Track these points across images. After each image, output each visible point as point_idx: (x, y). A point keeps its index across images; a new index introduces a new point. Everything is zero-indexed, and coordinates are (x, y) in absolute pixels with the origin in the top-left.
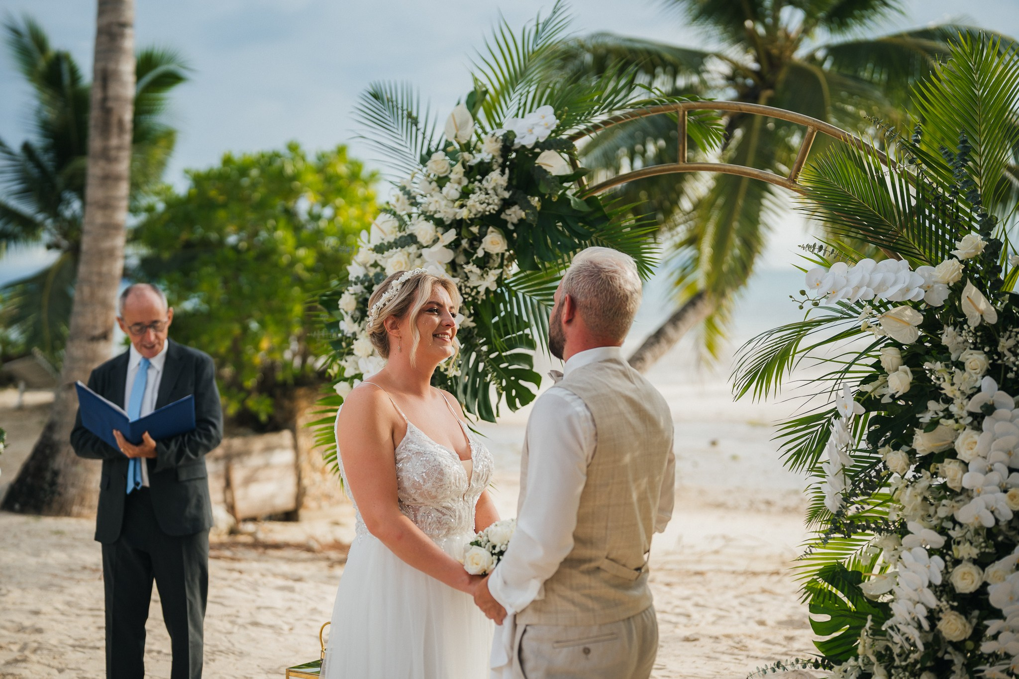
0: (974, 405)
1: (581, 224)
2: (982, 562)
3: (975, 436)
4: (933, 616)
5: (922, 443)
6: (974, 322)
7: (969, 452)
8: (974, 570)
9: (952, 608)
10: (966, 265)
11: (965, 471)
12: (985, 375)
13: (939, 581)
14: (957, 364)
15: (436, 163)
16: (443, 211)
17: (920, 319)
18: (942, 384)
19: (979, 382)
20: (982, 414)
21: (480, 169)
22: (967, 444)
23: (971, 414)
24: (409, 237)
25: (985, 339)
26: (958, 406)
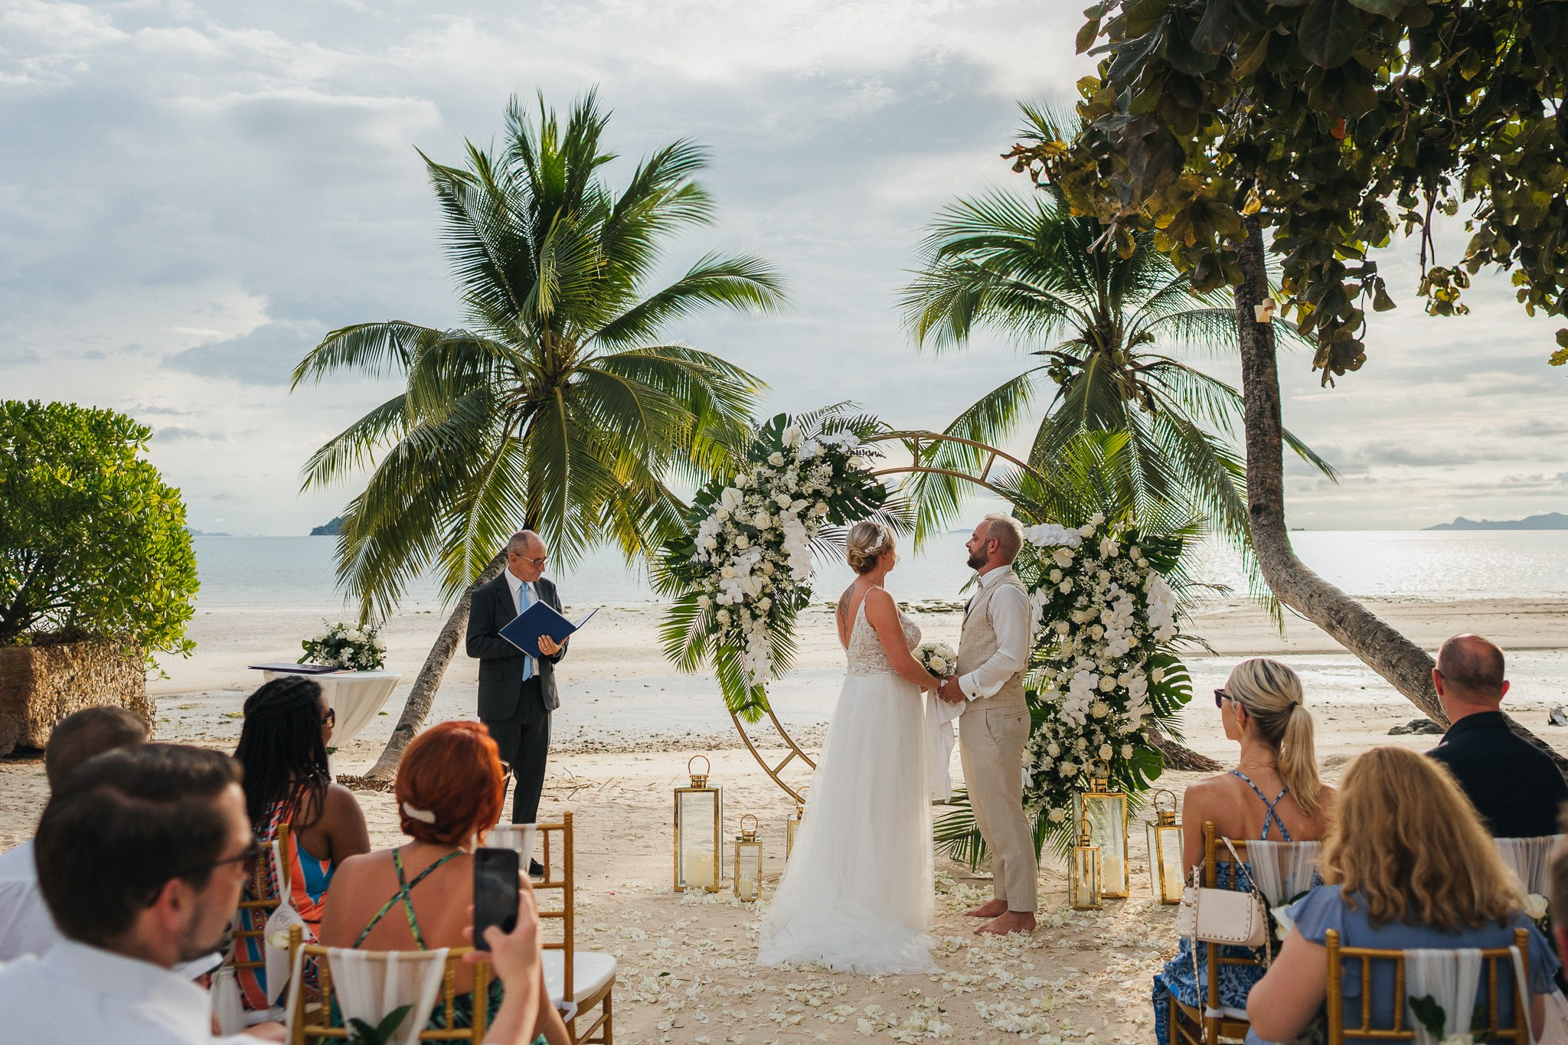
0: (1109, 598)
1: (869, 499)
2: (1115, 676)
3: (1110, 612)
4: (1091, 705)
5: (1078, 617)
6: (1104, 556)
7: (1109, 620)
8: (1111, 679)
9: (1101, 700)
10: (1099, 527)
11: (1105, 630)
12: (1111, 582)
13: (1095, 687)
14: (1094, 577)
15: (776, 458)
16: (793, 488)
17: (1073, 555)
18: (1087, 587)
19: (1109, 586)
20: (1113, 601)
21: (808, 464)
22: (1106, 616)
23: (1106, 601)
24: (774, 503)
25: (1108, 564)
26: (1097, 598)
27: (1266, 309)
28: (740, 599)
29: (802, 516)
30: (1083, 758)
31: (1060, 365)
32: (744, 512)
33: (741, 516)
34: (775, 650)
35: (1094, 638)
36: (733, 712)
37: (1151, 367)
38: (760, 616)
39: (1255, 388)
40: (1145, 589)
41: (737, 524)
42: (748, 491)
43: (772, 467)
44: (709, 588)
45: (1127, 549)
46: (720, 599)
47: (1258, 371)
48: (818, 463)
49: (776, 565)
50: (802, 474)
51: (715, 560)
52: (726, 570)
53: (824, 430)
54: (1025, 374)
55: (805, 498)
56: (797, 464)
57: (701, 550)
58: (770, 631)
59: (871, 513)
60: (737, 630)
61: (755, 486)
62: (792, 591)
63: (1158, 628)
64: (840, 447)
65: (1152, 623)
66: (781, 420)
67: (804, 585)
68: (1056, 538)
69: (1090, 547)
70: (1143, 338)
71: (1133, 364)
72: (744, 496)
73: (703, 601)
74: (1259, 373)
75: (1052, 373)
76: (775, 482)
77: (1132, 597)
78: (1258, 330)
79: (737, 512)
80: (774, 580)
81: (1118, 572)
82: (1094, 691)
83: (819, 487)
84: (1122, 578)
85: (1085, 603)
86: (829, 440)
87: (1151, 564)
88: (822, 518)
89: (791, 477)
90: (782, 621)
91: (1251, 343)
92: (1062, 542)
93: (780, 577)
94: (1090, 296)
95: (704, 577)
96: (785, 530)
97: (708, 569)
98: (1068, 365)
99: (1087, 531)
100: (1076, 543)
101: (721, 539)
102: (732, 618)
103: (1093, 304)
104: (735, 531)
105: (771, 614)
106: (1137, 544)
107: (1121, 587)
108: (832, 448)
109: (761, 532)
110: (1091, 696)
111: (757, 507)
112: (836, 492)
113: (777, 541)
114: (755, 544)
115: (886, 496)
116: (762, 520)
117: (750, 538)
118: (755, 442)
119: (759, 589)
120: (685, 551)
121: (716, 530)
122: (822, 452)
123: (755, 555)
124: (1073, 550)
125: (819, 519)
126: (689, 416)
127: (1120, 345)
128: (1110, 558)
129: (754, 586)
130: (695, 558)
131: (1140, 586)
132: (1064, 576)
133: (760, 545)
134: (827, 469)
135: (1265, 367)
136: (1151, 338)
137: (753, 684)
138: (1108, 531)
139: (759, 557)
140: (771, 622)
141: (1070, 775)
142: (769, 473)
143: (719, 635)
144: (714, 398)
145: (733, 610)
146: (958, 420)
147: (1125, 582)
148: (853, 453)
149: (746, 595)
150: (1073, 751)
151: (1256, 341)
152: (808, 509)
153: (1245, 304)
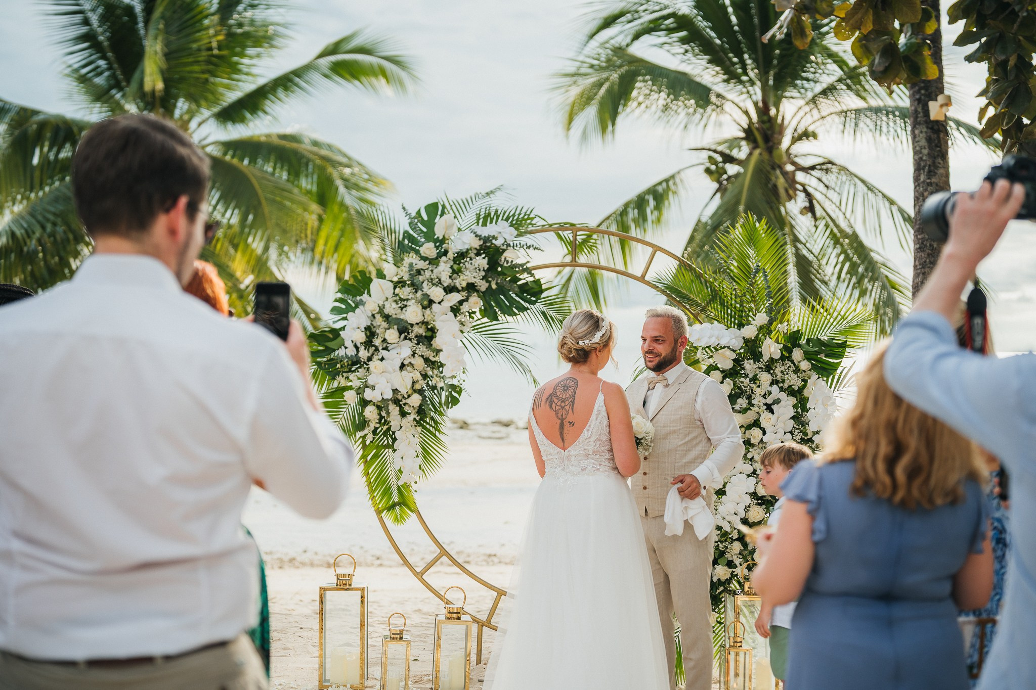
0: (769, 400)
1: (525, 295)
3: (770, 415)
4: (747, 509)
6: (766, 358)
7: (768, 423)
9: (758, 504)
10: (761, 328)
11: (764, 433)
12: (772, 384)
13: (752, 491)
14: (754, 379)
15: (428, 249)
16: (447, 282)
17: (734, 356)
18: (747, 389)
19: (770, 389)
20: (773, 404)
21: (461, 256)
22: (766, 419)
23: (766, 404)
24: (426, 296)
25: (769, 367)
26: (758, 400)
27: (942, 106)
28: (389, 395)
29: (455, 310)
30: (737, 561)
31: (715, 163)
32: (394, 305)
33: (391, 309)
34: (423, 448)
35: (752, 441)
36: (379, 512)
37: (813, 168)
38: (409, 414)
39: (926, 190)
40: (806, 393)
41: (387, 317)
42: (400, 283)
43: (424, 259)
44: (356, 383)
45: (790, 352)
46: (368, 395)
47: (929, 171)
48: (472, 255)
49: (427, 360)
50: (456, 267)
51: (363, 354)
52: (374, 365)
53: (478, 219)
54: (679, 172)
55: (458, 291)
56: (451, 255)
57: (348, 343)
58: (419, 429)
59: (526, 309)
60: (385, 427)
61: (406, 277)
62: (442, 388)
63: (818, 432)
64: (496, 239)
65: (811, 428)
66: (433, 209)
67: (455, 382)
68: (718, 338)
69: (752, 348)
70: (806, 135)
71: (794, 163)
72: (395, 288)
73: (351, 397)
74: (931, 173)
75: (708, 171)
76: (428, 274)
77: (792, 400)
78: (932, 128)
79: (387, 305)
80: (425, 376)
81: (780, 375)
82: (750, 494)
83: (472, 281)
84: (783, 381)
85: (745, 406)
86: (485, 232)
87: (814, 368)
88: (474, 313)
89: (444, 269)
90: (432, 418)
91: (923, 143)
92: (723, 342)
93: (430, 373)
94: (750, 88)
95: (350, 371)
96: (438, 325)
97: (355, 362)
98: (724, 162)
99: (750, 331)
100: (738, 344)
101: (370, 332)
102: (380, 414)
103: (754, 98)
104: (385, 325)
105: (421, 411)
106: (799, 346)
107: (782, 389)
108: (486, 240)
109: (412, 325)
110: (748, 500)
111: (407, 300)
112: (490, 286)
113: (429, 336)
114: (405, 338)
115: (542, 291)
116: (413, 314)
117: (400, 333)
118: (406, 232)
119: (409, 385)
120: (331, 344)
121: (366, 322)
122: (477, 243)
123: (404, 350)
124: (734, 351)
125: (471, 314)
126: (315, 207)
127: (780, 143)
128: (772, 360)
129: (403, 381)
130: (341, 352)
131: (801, 390)
132: (724, 378)
133: (410, 339)
134: (482, 262)
135: (937, 167)
136: (815, 136)
137: (400, 483)
138: (771, 332)
139: (409, 352)
140: (421, 419)
141: (723, 579)
142: (421, 264)
143: (366, 431)
144: (342, 189)
145: (381, 407)
146: (608, 218)
147: (786, 385)
148: (508, 245)
149: (395, 391)
150: (727, 556)
151: (929, 140)
152: (461, 303)
153: (919, 101)
